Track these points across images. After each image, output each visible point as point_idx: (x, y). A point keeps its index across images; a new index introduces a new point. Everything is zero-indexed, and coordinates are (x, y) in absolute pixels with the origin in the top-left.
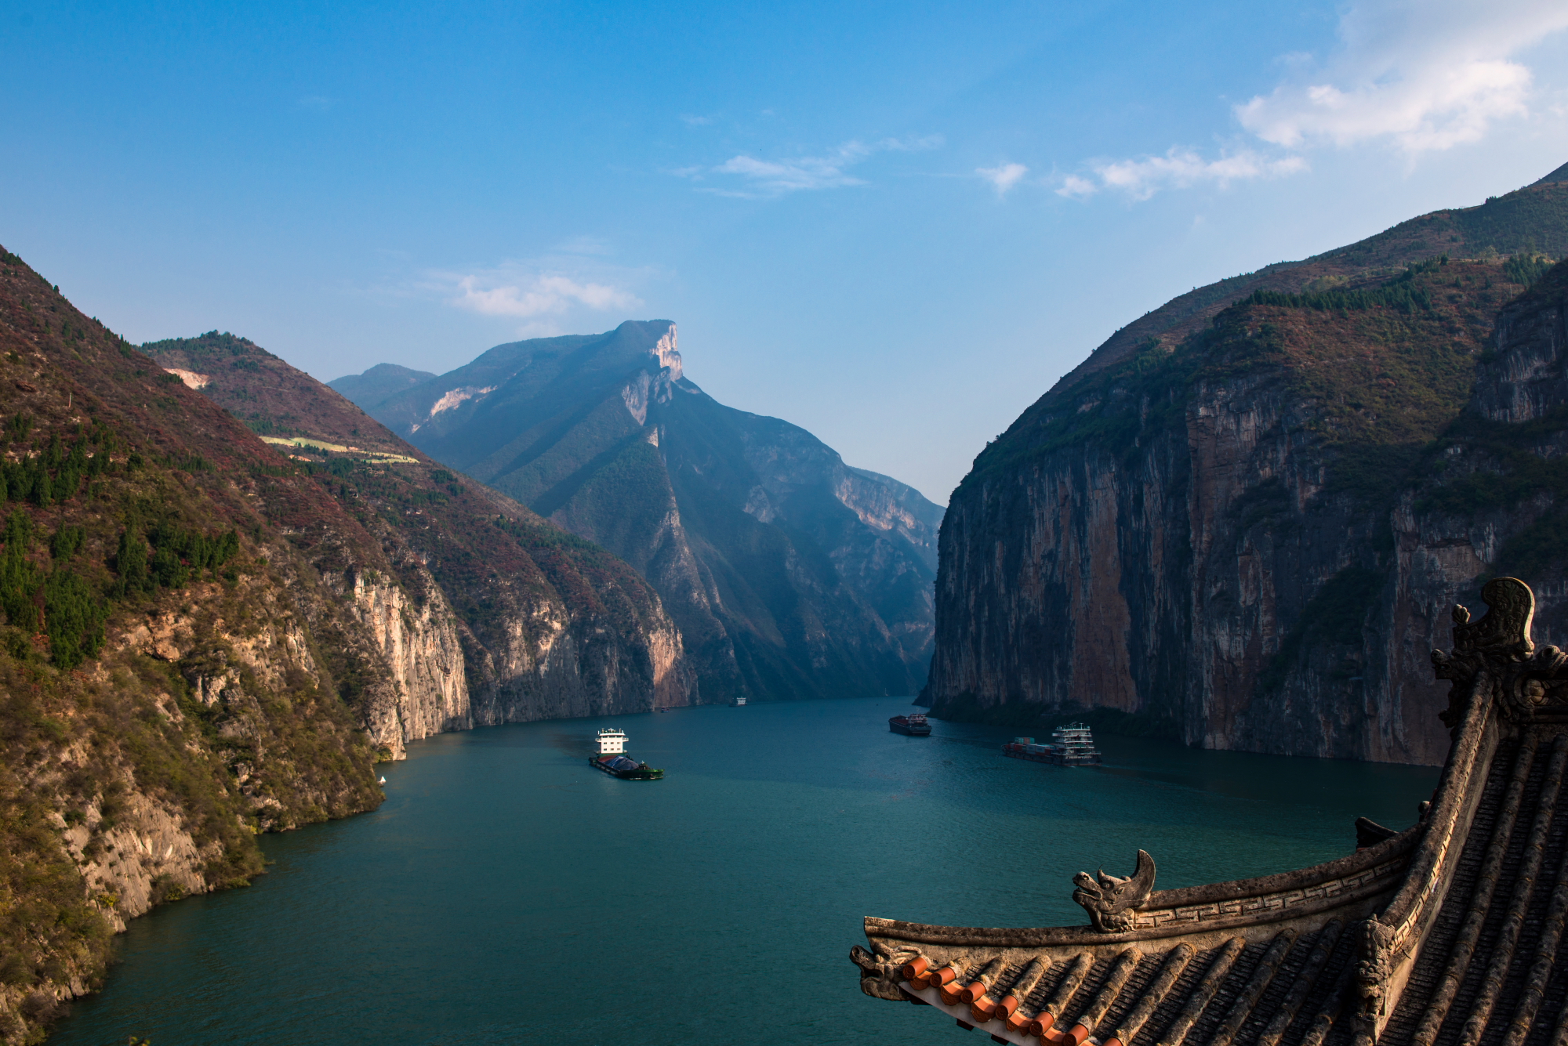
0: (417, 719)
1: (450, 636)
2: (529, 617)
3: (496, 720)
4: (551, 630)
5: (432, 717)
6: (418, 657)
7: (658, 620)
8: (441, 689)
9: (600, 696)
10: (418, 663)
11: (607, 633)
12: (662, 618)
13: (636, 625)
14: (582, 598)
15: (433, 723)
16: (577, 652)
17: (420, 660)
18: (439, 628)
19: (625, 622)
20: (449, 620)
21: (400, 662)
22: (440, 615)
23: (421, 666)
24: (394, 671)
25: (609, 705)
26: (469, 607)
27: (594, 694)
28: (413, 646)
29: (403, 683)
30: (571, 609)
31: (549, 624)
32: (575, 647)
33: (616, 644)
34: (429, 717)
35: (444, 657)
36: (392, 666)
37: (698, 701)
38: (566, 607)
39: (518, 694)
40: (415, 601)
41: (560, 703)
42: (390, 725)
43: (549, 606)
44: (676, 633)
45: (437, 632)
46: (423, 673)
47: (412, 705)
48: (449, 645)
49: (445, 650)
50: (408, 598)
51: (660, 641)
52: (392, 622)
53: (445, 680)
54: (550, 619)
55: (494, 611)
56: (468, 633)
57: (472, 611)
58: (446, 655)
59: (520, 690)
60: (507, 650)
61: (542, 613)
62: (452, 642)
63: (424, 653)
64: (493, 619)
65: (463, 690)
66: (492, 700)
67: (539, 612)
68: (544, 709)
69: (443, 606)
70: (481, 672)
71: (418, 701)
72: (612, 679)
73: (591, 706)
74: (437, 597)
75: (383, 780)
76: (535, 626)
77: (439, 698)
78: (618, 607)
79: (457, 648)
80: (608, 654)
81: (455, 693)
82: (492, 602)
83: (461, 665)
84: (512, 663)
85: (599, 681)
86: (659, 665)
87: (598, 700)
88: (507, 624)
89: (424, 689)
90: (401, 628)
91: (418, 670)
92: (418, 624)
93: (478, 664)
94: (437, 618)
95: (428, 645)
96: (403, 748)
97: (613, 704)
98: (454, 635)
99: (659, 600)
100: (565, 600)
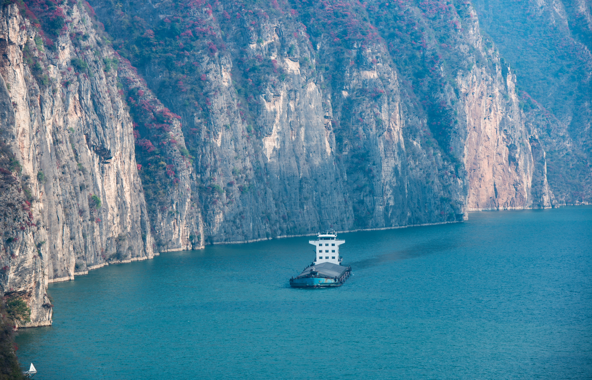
0: (59, 242)
1: (109, 91)
2: (242, 53)
3: (191, 238)
4: (282, 75)
5: (84, 236)
6: (56, 131)
7: (472, 50)
8: (96, 185)
9: (372, 192)
10: (56, 142)
11: (381, 78)
12: (479, 46)
13: (433, 63)
14: (336, 14)
15: (86, 247)
16: (330, 113)
17: (59, 137)
18: (88, 75)
19: (413, 57)
20: (105, 62)
21: (26, 142)
22: (89, 53)
23: (63, 147)
24: (19, 157)
25: (387, 209)
26: (136, 34)
27: (360, 189)
28: (47, 113)
29: (33, 180)
30: (317, 35)
31: (279, 64)
32: (324, 105)
33: (398, 98)
34: (79, 236)
35: (100, 129)
36: (14, 149)
37: (546, 199)
38: (308, 31)
39: (228, 191)
40: (43, 28)
41: (302, 206)
42: (23, 261)
43: (278, 31)
44: (504, 73)
45: (86, 84)
46: (66, 158)
47: (50, 216)
48: (107, 107)
49: (101, 117)
50: (33, 24)
51: (477, 90)
52: (10, 69)
53: (103, 171)
54: (281, 54)
55: (181, 43)
56: (138, 83)
57: (143, 42)
58: (103, 125)
59: (230, 184)
60: (207, 114)
61: (265, 44)
62: (113, 101)
63: (66, 122)
64: (180, 57)
65: (133, 186)
66: (183, 203)
67: (259, 42)
68: (274, 216)
69: (93, 38)
70: (162, 153)
71: (60, 208)
72: (392, 162)
73: (355, 210)
74: (82, 21)
75: (32, 368)
76: (254, 69)
77: (94, 202)
78: (400, 29)
79: (121, 111)
80: (384, 116)
81: (120, 193)
82: (177, 26)
83: (129, 143)
84: (216, 135)
85: (369, 165)
86: (474, 134)
87: (367, 200)
88: (204, 65)
89: (69, 187)
90: (26, 80)
91: (57, 155)
92: (53, 72)
93: (157, 139)
94: (85, 58)
95: (71, 108)
96: (47, 301)
97: (394, 207)
98: (115, 90)
99: (473, 13)
100: (305, 18)
